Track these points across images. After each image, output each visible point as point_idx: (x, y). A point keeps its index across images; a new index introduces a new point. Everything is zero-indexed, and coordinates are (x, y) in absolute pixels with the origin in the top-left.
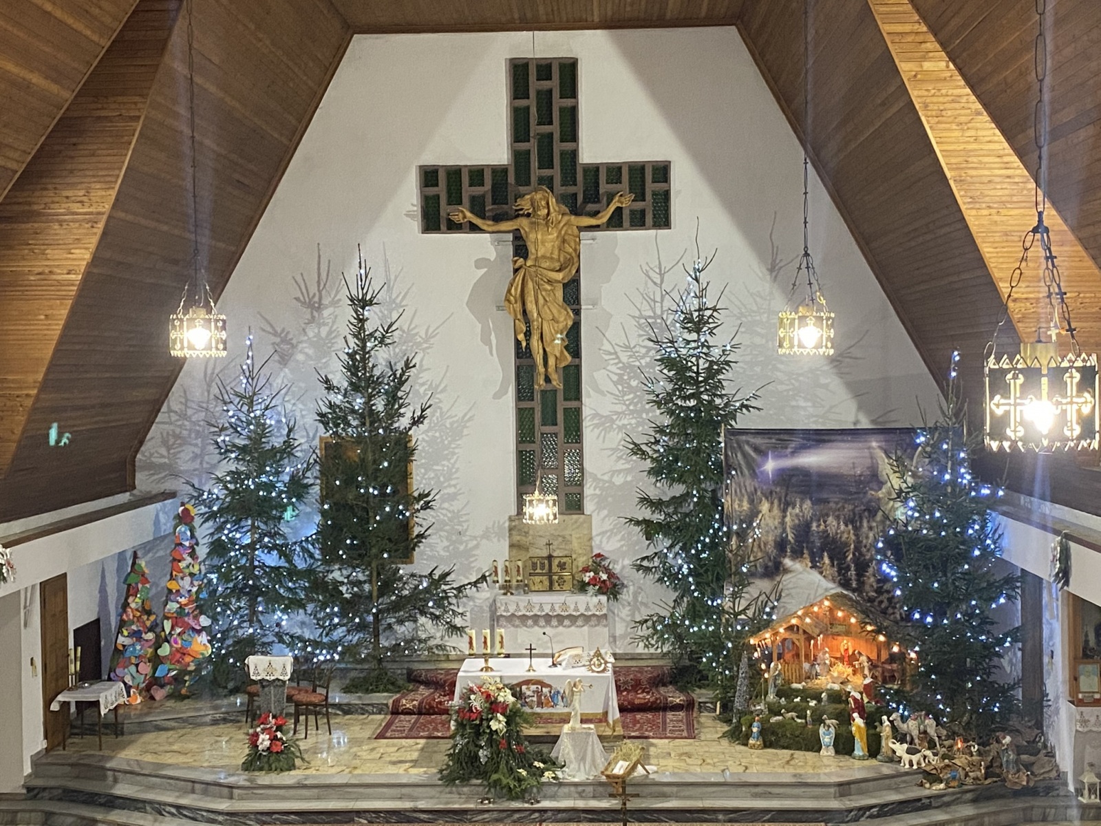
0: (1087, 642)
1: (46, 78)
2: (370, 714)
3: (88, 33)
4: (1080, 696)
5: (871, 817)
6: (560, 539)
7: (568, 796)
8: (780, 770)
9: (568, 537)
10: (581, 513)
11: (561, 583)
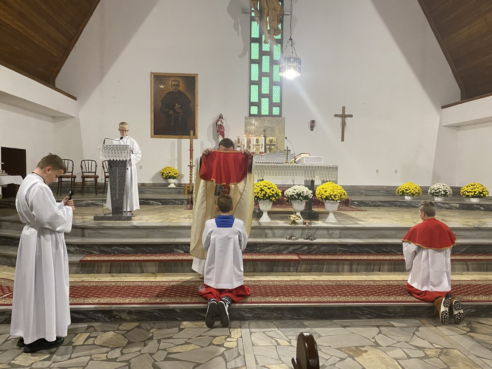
2: (177, 204)
6: (270, 129)
7: (323, 237)
9: (274, 128)
10: (280, 116)
11: (270, 150)
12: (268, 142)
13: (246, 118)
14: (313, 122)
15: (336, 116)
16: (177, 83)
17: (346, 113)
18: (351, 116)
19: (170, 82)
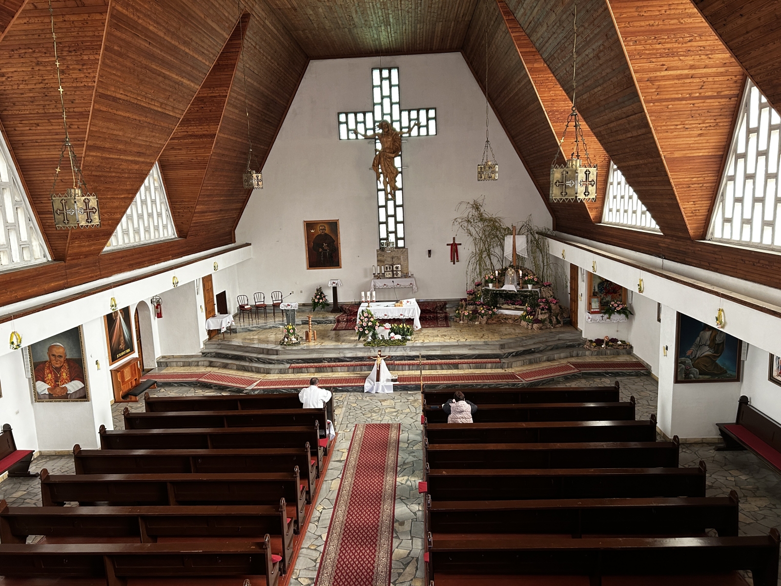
0: (594, 290)
1: (189, 80)
2: (327, 324)
3: (204, 61)
4: (592, 310)
5: (513, 356)
6: (396, 258)
8: (479, 340)
9: (399, 257)
10: (404, 247)
11: (397, 274)
12: (395, 269)
13: (377, 251)
14: (430, 252)
15: (448, 245)
16: (323, 228)
17: (456, 242)
18: (460, 244)
19: (319, 228)
